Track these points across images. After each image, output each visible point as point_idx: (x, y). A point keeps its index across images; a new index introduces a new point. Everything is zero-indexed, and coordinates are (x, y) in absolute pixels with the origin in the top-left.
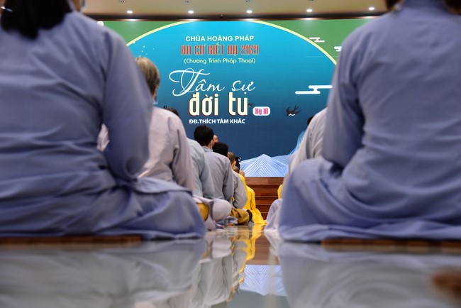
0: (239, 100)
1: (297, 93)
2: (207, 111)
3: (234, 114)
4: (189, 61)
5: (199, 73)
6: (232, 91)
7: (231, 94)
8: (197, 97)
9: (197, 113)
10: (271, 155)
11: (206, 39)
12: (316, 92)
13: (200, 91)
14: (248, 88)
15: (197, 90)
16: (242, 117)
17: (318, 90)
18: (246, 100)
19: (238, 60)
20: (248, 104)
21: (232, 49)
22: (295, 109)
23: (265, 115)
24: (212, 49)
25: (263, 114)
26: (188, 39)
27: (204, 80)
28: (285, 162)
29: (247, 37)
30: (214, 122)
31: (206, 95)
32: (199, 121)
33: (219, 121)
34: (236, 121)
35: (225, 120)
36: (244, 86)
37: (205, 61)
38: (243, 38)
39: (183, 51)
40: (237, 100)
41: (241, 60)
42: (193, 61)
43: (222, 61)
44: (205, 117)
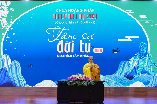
0: (86, 44)
1: (119, 40)
2: (67, 50)
3: (83, 52)
4: (57, 22)
5: (63, 29)
6: (81, 39)
7: (81, 41)
8: (61, 42)
9: (62, 51)
10: (104, 75)
11: (68, 10)
12: (129, 40)
13: (63, 39)
16: (87, 54)
17: (131, 39)
21: (82, 16)
22: (117, 49)
23: (101, 52)
24: (71, 16)
25: (99, 52)
26: (57, 10)
27: (66, 33)
28: (111, 78)
29: (91, 9)
30: (71, 56)
31: (67, 41)
32: (63, 56)
33: (74, 56)
34: (83, 56)
35: (77, 55)
36: (89, 36)
37: (66, 23)
38: (89, 10)
39: (55, 17)
40: (84, 44)
41: (87, 22)
42: (60, 23)
43: (76, 22)
44: (66, 54)
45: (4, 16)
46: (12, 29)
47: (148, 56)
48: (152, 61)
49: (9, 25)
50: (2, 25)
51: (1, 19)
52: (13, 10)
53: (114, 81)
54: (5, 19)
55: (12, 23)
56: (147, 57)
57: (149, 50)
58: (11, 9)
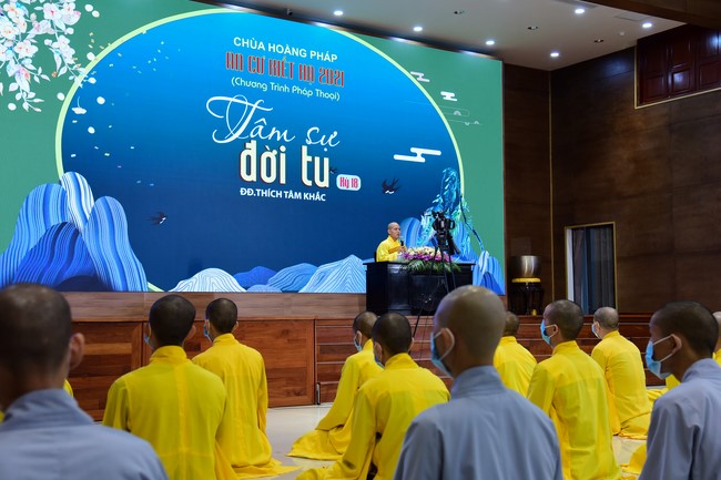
0: (317, 159)
1: (397, 157)
2: (269, 175)
3: (309, 183)
4: (239, 81)
5: (255, 106)
6: (306, 144)
7: (305, 149)
9: (253, 178)
11: (266, 47)
12: (420, 159)
13: (257, 138)
14: (330, 141)
15: (252, 136)
16: (322, 190)
17: (423, 155)
18: (326, 160)
19: (314, 93)
20: (330, 170)
21: (305, 72)
22: (394, 184)
23: (354, 189)
24: (276, 67)
25: (350, 188)
26: (238, 42)
27: (264, 120)
29: (327, 55)
30: (279, 196)
31: (267, 147)
32: (256, 192)
33: (288, 194)
34: (312, 196)
35: (296, 193)
36: (324, 136)
37: (264, 86)
38: (322, 56)
39: (230, 63)
40: (313, 159)
41: (319, 92)
42: (246, 83)
43: (291, 90)
44: (265, 186)
45: (63, 28)
46: (92, 81)
47: (462, 209)
48: (469, 222)
49: (84, 66)
50: (59, 63)
51: (54, 39)
52: (96, 14)
54: (68, 41)
55: (93, 59)
56: (460, 211)
57: (462, 191)
58: (89, 8)
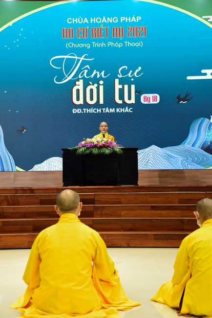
0: (126, 87)
1: (189, 78)
2: (92, 99)
3: (120, 102)
4: (71, 45)
5: (82, 59)
6: (118, 78)
7: (117, 81)
8: (80, 85)
9: (81, 102)
10: (161, 146)
11: (89, 20)
13: (83, 78)
14: (135, 73)
15: (80, 77)
16: (129, 106)
18: (133, 87)
19: (124, 44)
20: (136, 92)
21: (117, 32)
22: (186, 96)
23: (154, 103)
24: (97, 32)
25: (151, 102)
26: (70, 21)
27: (88, 66)
28: (177, 153)
29: (133, 18)
30: (99, 112)
31: (91, 83)
32: (83, 111)
33: (105, 110)
34: (122, 110)
35: (111, 109)
36: (131, 71)
37: (88, 45)
38: (130, 19)
39: (65, 34)
40: (123, 87)
41: (127, 43)
42: (75, 46)
43: (107, 45)
44: (89, 106)
53: (181, 159)
